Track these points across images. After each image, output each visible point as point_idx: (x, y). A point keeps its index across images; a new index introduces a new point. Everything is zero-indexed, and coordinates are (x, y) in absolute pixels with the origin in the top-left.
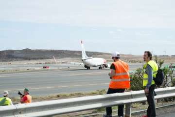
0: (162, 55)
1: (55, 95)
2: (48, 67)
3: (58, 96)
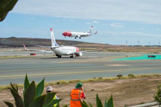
0: (136, 45)
1: (55, 82)
2: (35, 54)
3: (58, 83)
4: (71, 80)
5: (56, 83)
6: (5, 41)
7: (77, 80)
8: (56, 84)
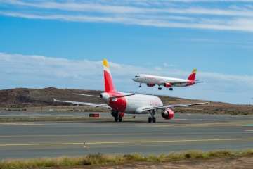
2: (98, 115)
3: (188, 156)
4: (214, 151)
5: (183, 156)
6: (37, 95)
7: (223, 150)
8: (185, 159)
